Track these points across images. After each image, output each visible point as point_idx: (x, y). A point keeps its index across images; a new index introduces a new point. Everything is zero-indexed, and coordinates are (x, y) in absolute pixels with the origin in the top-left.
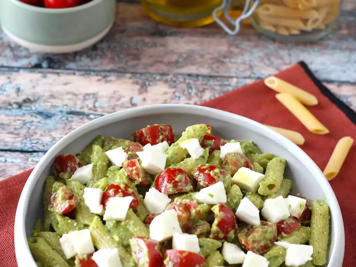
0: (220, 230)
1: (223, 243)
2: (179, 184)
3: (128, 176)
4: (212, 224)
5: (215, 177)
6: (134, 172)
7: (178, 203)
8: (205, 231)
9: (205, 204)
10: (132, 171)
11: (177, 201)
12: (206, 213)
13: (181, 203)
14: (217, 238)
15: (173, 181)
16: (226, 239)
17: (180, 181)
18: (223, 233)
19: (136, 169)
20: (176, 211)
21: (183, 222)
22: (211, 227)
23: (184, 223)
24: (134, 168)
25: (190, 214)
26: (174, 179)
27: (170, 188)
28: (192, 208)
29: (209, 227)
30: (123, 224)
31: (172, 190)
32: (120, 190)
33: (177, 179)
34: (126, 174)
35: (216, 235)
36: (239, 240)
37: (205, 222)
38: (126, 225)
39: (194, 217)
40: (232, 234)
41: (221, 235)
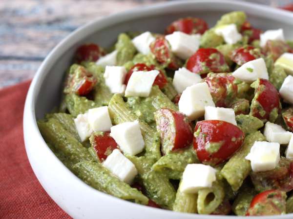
0: (261, 106)
1: (265, 123)
2: (214, 63)
3: (156, 58)
4: (252, 100)
5: (255, 56)
6: (162, 52)
7: (211, 78)
8: (243, 108)
9: (243, 83)
10: (160, 50)
11: (210, 76)
12: (244, 92)
13: (214, 78)
14: (257, 115)
15: (206, 60)
16: (268, 118)
17: (214, 60)
18: (264, 110)
19: (165, 48)
20: (209, 86)
21: (218, 97)
22: (250, 104)
23: (219, 99)
24: (162, 47)
25: (226, 89)
26: (207, 58)
27: (203, 66)
28: (228, 82)
29: (248, 104)
30: (147, 100)
31: (206, 68)
32: (145, 68)
33: (211, 58)
34: (154, 57)
35: (257, 112)
36: (284, 119)
37: (244, 99)
38: (150, 102)
39: (230, 93)
40: (275, 113)
41: (262, 113)
